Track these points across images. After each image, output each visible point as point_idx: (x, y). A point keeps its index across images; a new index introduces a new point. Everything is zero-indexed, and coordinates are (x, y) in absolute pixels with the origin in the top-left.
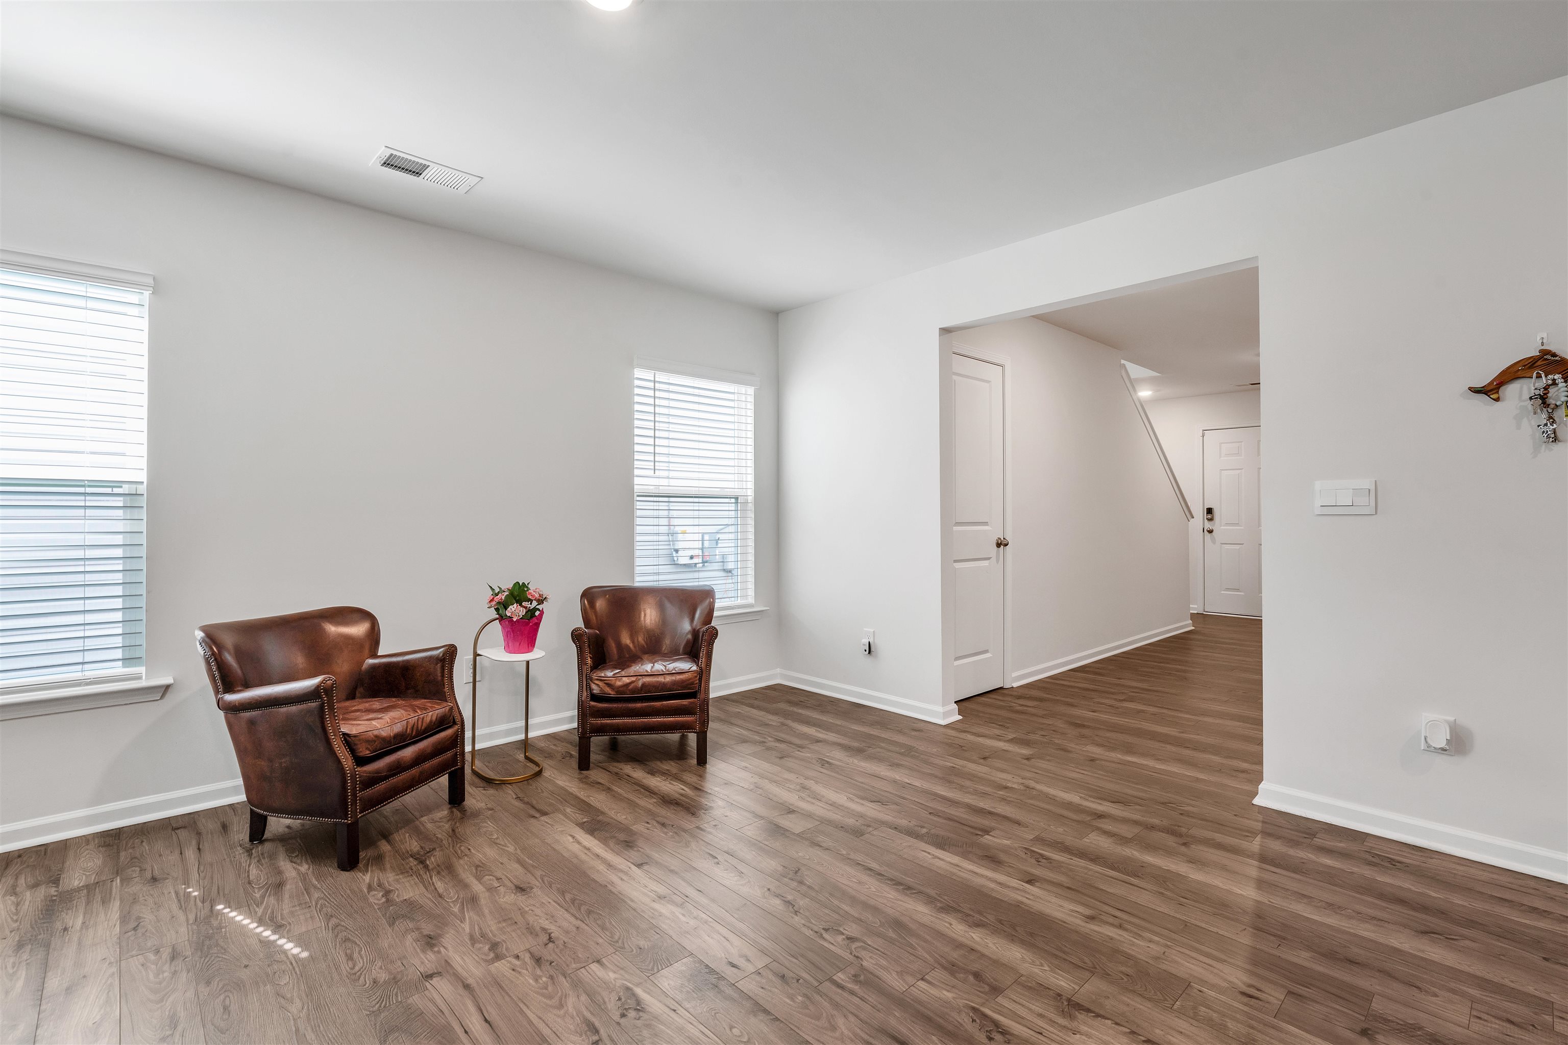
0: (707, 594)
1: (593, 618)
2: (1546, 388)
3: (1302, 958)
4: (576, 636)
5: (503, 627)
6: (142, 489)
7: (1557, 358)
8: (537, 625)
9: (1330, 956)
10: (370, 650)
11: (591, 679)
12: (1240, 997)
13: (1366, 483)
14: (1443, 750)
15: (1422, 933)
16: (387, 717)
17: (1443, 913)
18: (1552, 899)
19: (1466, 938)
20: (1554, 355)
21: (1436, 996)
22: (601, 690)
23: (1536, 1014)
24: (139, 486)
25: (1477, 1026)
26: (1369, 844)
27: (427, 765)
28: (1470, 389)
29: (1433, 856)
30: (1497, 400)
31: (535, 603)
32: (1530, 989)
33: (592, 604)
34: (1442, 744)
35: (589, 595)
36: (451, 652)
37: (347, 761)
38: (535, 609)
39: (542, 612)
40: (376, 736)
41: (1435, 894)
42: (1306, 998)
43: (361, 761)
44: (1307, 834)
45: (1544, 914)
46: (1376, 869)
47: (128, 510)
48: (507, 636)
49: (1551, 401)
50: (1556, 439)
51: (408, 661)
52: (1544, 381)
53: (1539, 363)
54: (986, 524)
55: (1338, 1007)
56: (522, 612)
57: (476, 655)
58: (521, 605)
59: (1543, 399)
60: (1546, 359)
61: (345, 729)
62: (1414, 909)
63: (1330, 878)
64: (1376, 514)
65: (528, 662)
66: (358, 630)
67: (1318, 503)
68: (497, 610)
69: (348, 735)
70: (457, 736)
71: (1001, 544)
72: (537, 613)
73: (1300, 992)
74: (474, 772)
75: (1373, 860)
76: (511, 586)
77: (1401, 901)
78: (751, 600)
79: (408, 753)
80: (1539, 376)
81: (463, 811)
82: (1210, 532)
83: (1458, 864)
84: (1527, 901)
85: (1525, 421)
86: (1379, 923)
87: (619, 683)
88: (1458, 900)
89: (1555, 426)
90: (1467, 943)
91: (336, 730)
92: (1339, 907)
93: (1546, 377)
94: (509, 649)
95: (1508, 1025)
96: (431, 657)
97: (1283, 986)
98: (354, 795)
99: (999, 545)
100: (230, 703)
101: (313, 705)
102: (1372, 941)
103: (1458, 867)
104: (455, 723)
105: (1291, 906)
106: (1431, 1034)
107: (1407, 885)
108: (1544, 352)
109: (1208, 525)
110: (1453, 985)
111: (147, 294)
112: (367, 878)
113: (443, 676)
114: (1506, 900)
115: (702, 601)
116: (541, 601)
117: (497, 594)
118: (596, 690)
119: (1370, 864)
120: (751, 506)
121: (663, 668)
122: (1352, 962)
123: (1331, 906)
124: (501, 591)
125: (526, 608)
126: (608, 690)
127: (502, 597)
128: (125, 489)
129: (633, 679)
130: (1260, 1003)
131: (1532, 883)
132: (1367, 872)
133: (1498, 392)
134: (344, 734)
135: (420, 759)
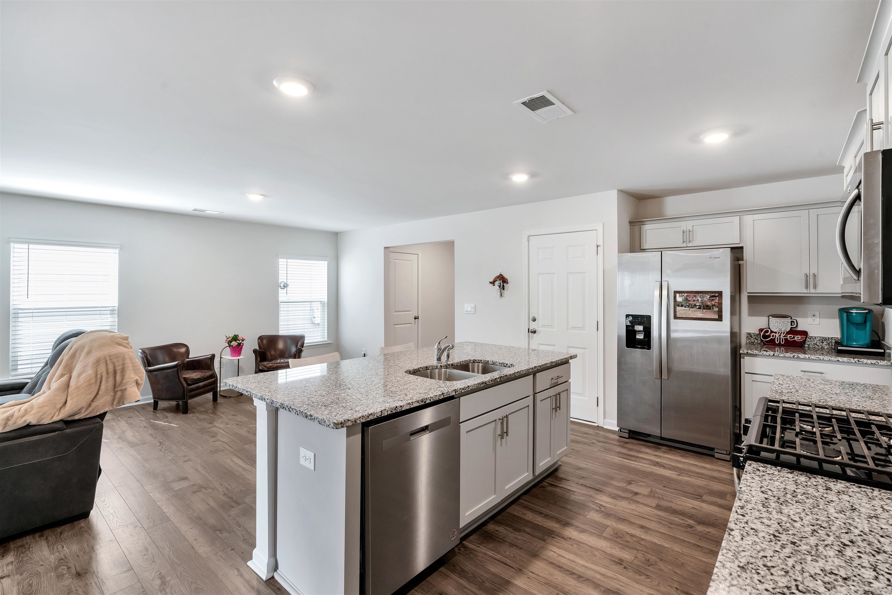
0: (302, 338)
1: (262, 346)
4: (255, 351)
5: (230, 349)
6: (116, 308)
8: (242, 348)
10: (187, 356)
11: (259, 365)
16: (195, 374)
22: (262, 368)
24: (115, 308)
27: (207, 388)
31: (241, 341)
33: (262, 341)
35: (261, 338)
36: (213, 356)
37: (185, 385)
38: (241, 343)
39: (243, 344)
40: (193, 378)
43: (189, 385)
47: (111, 315)
48: (231, 351)
51: (199, 359)
54: (410, 311)
56: (236, 344)
57: (221, 358)
58: (236, 342)
61: (184, 376)
65: (239, 359)
66: (183, 350)
68: (228, 343)
69: (185, 378)
70: (215, 382)
71: (416, 318)
72: (241, 344)
74: (220, 395)
76: (233, 336)
78: (326, 339)
79: (201, 384)
81: (217, 403)
87: (268, 366)
91: (182, 377)
94: (232, 356)
96: (207, 358)
98: (187, 393)
99: (415, 318)
100: (150, 369)
101: (175, 369)
104: (214, 377)
111: (117, 251)
112: (191, 415)
113: (211, 363)
115: (300, 340)
116: (243, 340)
117: (228, 338)
118: (261, 368)
120: (326, 305)
121: (283, 361)
124: (230, 337)
125: (238, 342)
126: (264, 368)
127: (230, 339)
128: (111, 308)
129: (273, 364)
134: (184, 377)
135: (204, 386)
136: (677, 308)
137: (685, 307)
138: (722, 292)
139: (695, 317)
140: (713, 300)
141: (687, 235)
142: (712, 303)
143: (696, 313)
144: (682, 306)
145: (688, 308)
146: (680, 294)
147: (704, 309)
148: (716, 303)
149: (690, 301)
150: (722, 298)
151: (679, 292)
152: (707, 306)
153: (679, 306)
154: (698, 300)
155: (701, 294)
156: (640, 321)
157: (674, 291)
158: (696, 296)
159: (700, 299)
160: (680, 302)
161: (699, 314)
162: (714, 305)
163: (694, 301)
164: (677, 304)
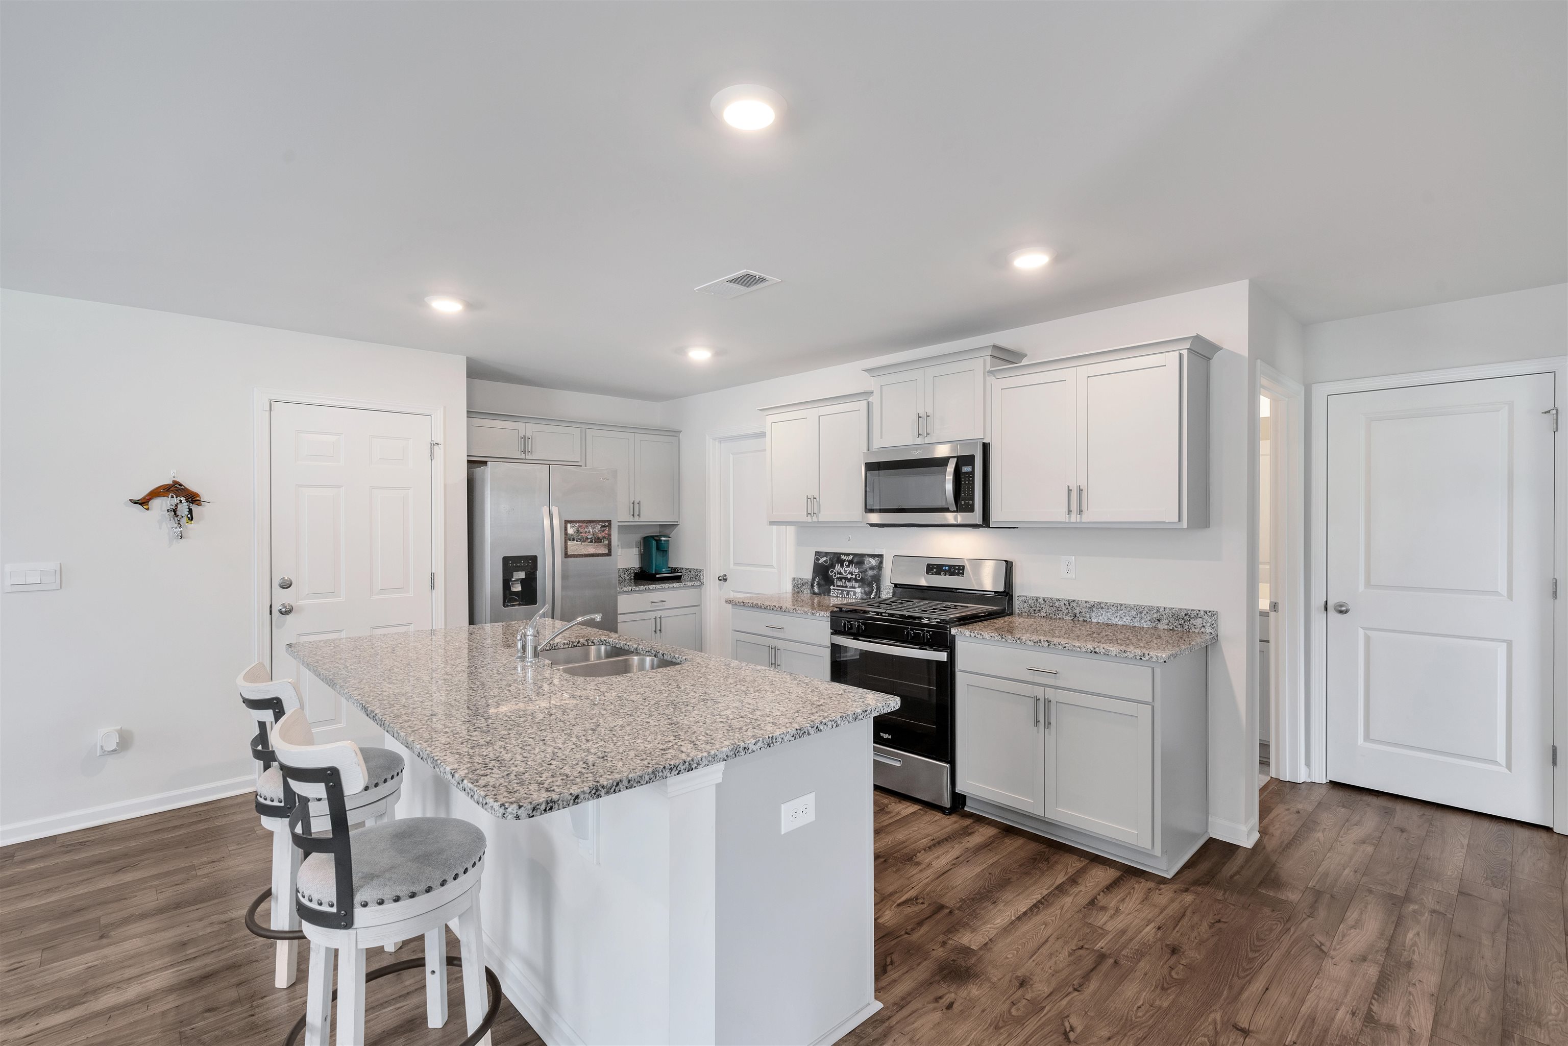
2: (176, 504)
3: (44, 928)
7: (182, 487)
9: (63, 915)
12: (8, 974)
14: (114, 751)
15: (117, 872)
17: (126, 855)
18: (183, 817)
19: (143, 860)
20: (181, 485)
21: (136, 896)
23: (188, 874)
25: (161, 897)
26: (59, 842)
28: (131, 500)
29: (108, 827)
30: (148, 509)
32: (183, 865)
34: (114, 747)
41: (117, 848)
42: (55, 946)
44: (7, 857)
45: (181, 826)
46: (72, 853)
49: (178, 513)
50: (183, 537)
53: (172, 489)
55: (81, 936)
59: (174, 511)
60: (176, 487)
62: (108, 862)
63: (41, 875)
64: (61, 588)
73: (52, 944)
75: (68, 849)
77: (98, 862)
80: (172, 497)
83: (126, 824)
84: (170, 825)
85: (163, 524)
86: (87, 881)
88: (133, 844)
89: (182, 529)
90: (146, 862)
92: (56, 888)
93: (176, 497)
95: (176, 887)
97: (37, 950)
102: (86, 893)
103: (127, 826)
105: (18, 907)
106: (139, 914)
107: (97, 852)
108: (175, 483)
110: (143, 886)
114: (159, 830)
119: (67, 852)
122: (78, 911)
123: (49, 891)
130: (25, 967)
131: (171, 814)
132: (67, 858)
133: (148, 505)
136: (568, 544)
137: (577, 541)
138: (611, 521)
139: (587, 553)
140: (603, 531)
141: (526, 442)
142: (603, 534)
143: (587, 548)
144: (574, 540)
145: (580, 543)
146: (572, 524)
147: (595, 542)
148: (606, 534)
149: (581, 533)
150: (611, 528)
151: (571, 522)
152: (598, 538)
153: (570, 540)
154: (589, 532)
155: (592, 524)
156: (522, 564)
157: (565, 521)
158: (587, 526)
159: (591, 530)
160: (572, 535)
161: (591, 550)
162: (604, 537)
163: (586, 532)
164: (567, 538)
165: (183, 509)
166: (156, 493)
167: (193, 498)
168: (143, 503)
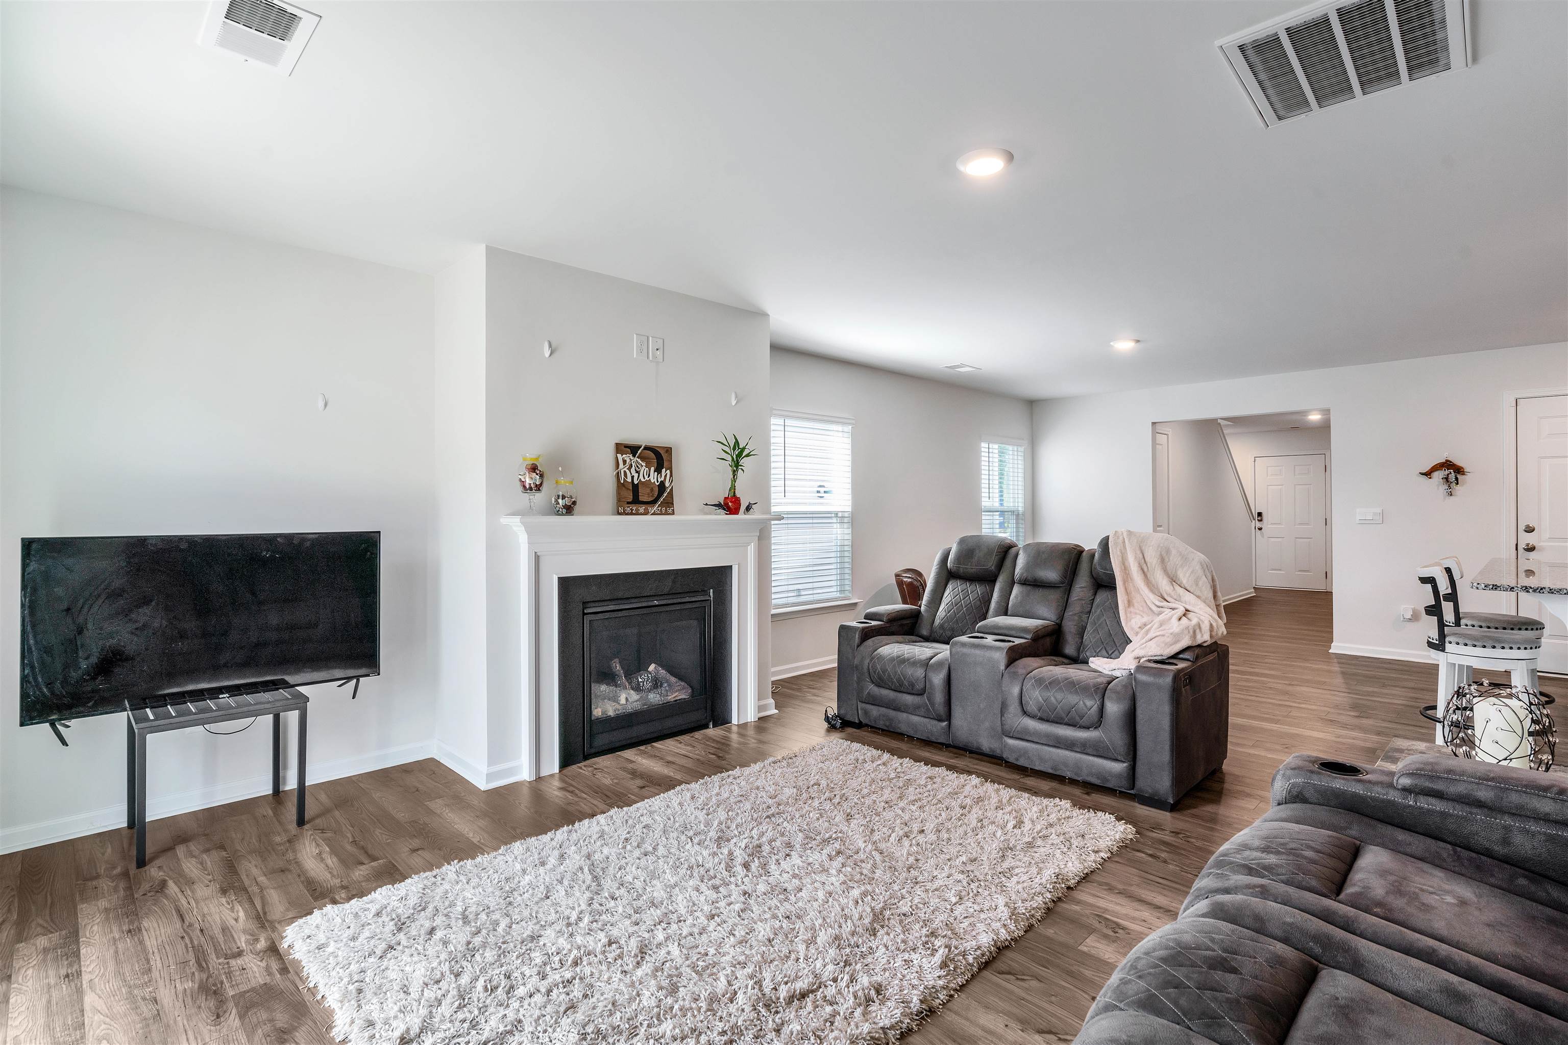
2: (1448, 475)
7: (1452, 464)
13: (1379, 510)
20: (1451, 462)
28: (1421, 473)
30: (1430, 478)
34: (1409, 617)
49: (1449, 480)
50: (1451, 495)
52: (1447, 472)
53: (1446, 465)
59: (1446, 479)
60: (1449, 464)
64: (1383, 522)
67: (1358, 518)
82: (1260, 529)
85: (1440, 487)
89: (1451, 490)
93: (1448, 470)
108: (1447, 461)
109: (1258, 525)
133: (1430, 475)
165: (1452, 477)
166: (1435, 469)
167: (1459, 470)
168: (1428, 474)
